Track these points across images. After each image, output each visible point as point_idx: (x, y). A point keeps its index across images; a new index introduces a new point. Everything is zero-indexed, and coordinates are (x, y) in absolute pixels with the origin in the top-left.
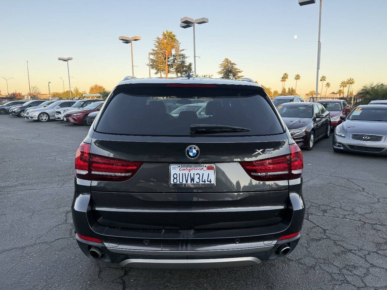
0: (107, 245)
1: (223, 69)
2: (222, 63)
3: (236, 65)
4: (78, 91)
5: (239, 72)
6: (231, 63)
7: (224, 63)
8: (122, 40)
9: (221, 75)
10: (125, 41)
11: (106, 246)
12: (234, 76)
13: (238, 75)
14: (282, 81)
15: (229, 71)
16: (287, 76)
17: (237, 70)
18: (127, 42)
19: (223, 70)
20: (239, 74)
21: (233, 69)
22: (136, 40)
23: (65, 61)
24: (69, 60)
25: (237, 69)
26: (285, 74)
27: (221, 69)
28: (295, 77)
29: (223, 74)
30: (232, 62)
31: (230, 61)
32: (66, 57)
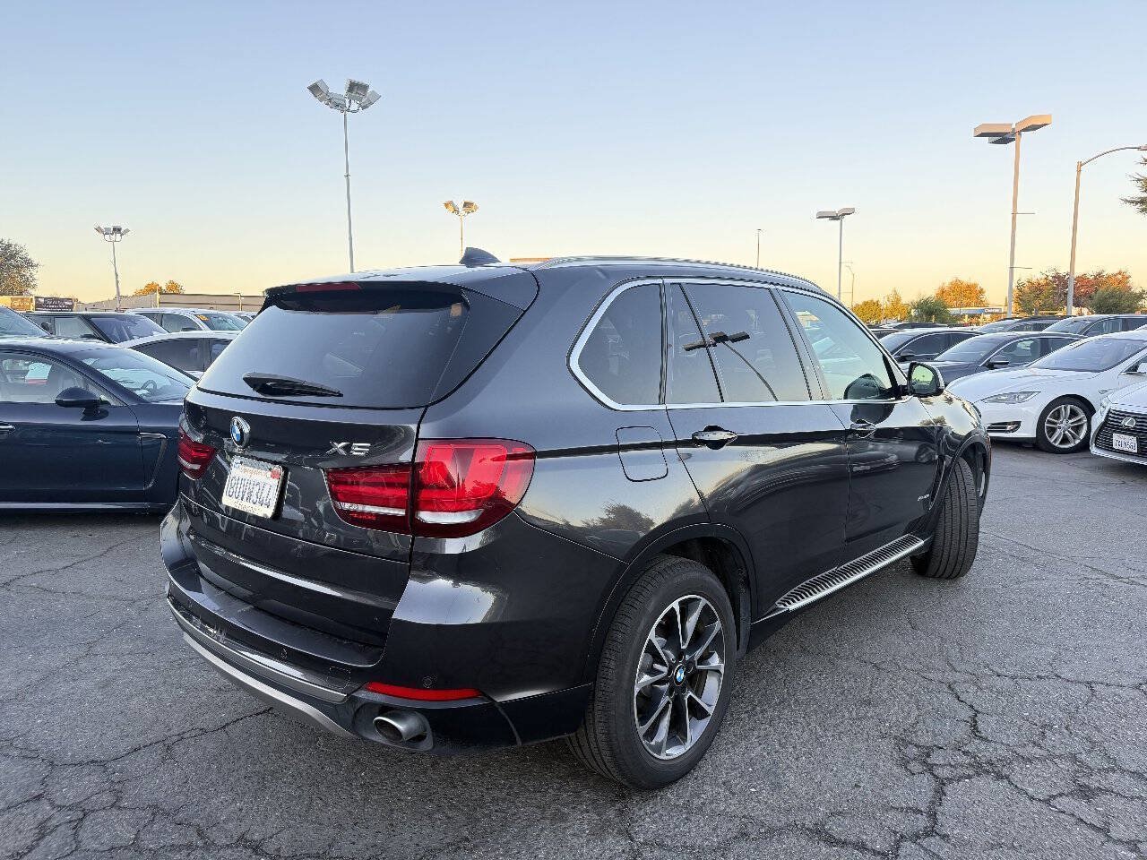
4: (898, 300)
8: (983, 135)
10: (997, 138)
18: (1003, 138)
22: (1034, 128)
23: (834, 218)
24: (844, 215)
32: (836, 208)
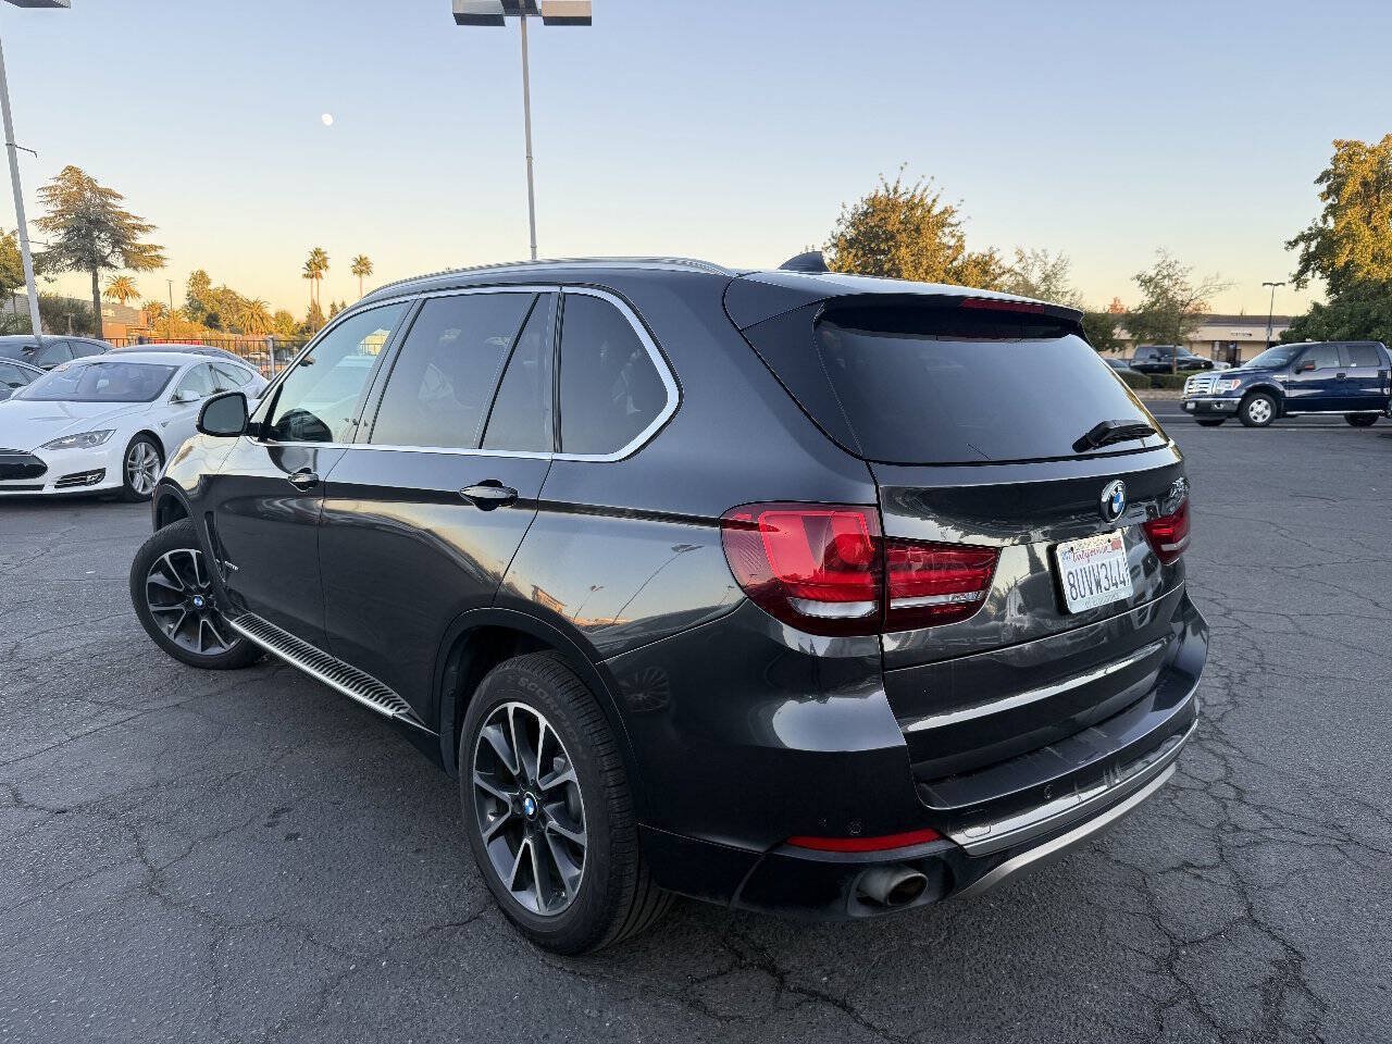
0: (960, 838)
1: (60, 208)
2: (53, 183)
3: (121, 198)
5: (141, 228)
6: (94, 189)
7: (60, 183)
9: (53, 233)
11: (961, 843)
12: (116, 243)
13: (137, 242)
14: (306, 276)
15: (90, 222)
16: (325, 259)
17: (128, 221)
19: (61, 214)
20: (143, 239)
21: (110, 213)
25: (127, 216)
26: (317, 253)
27: (51, 207)
28: (355, 264)
29: (62, 232)
30: (101, 185)
31: (90, 180)
